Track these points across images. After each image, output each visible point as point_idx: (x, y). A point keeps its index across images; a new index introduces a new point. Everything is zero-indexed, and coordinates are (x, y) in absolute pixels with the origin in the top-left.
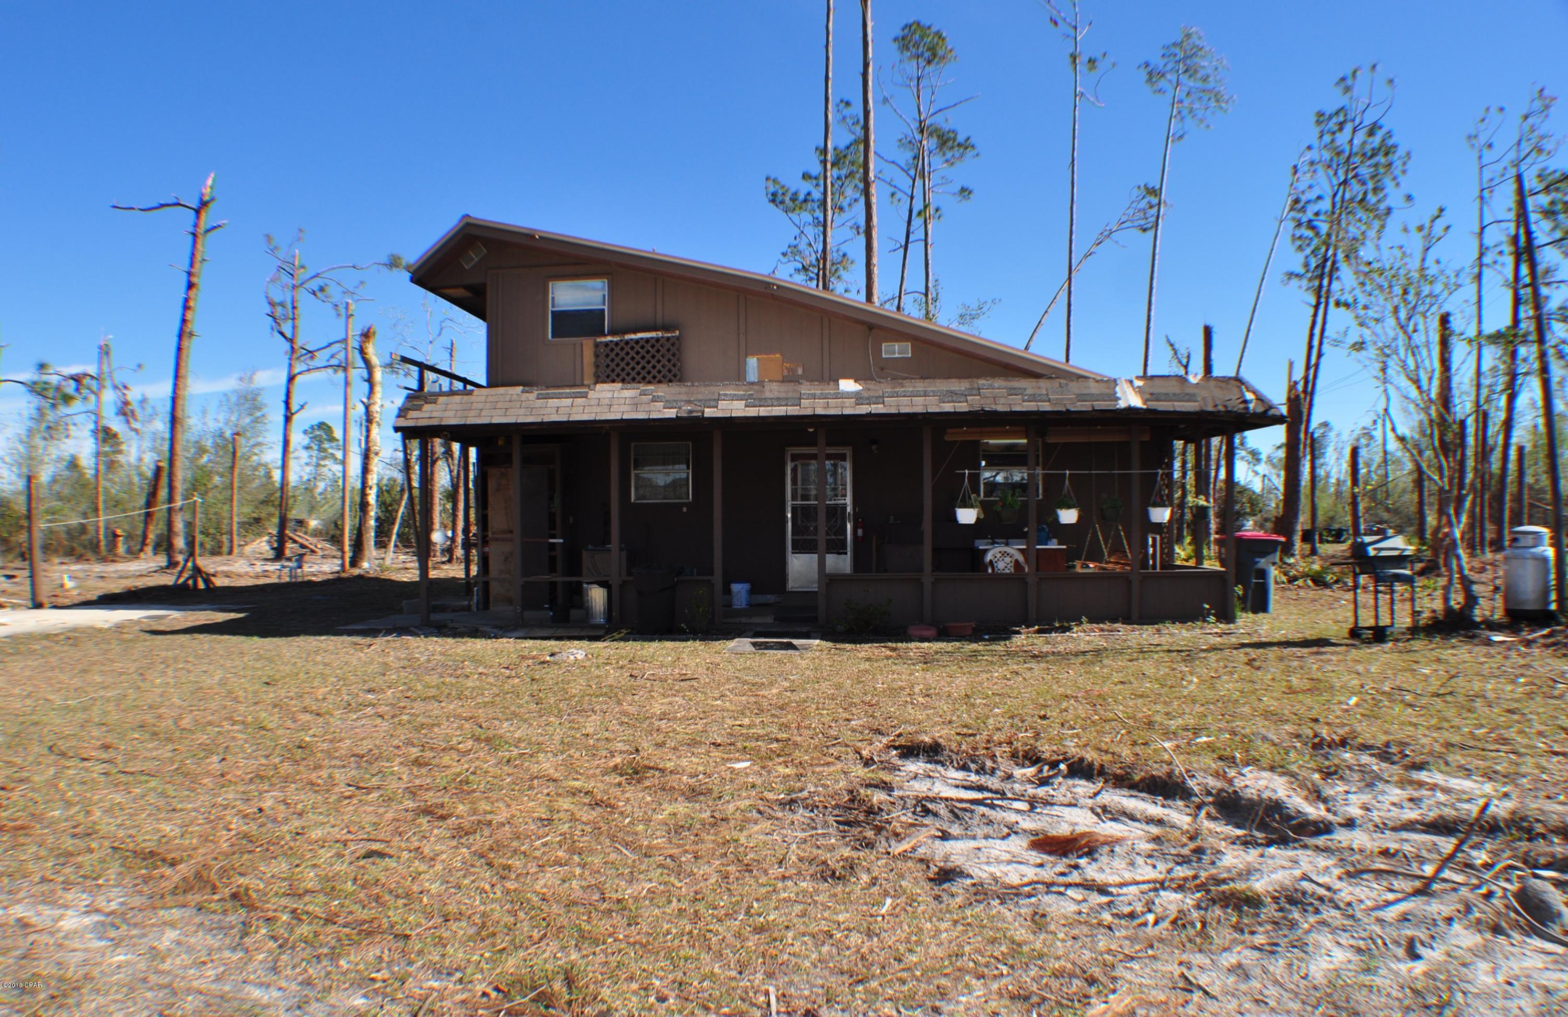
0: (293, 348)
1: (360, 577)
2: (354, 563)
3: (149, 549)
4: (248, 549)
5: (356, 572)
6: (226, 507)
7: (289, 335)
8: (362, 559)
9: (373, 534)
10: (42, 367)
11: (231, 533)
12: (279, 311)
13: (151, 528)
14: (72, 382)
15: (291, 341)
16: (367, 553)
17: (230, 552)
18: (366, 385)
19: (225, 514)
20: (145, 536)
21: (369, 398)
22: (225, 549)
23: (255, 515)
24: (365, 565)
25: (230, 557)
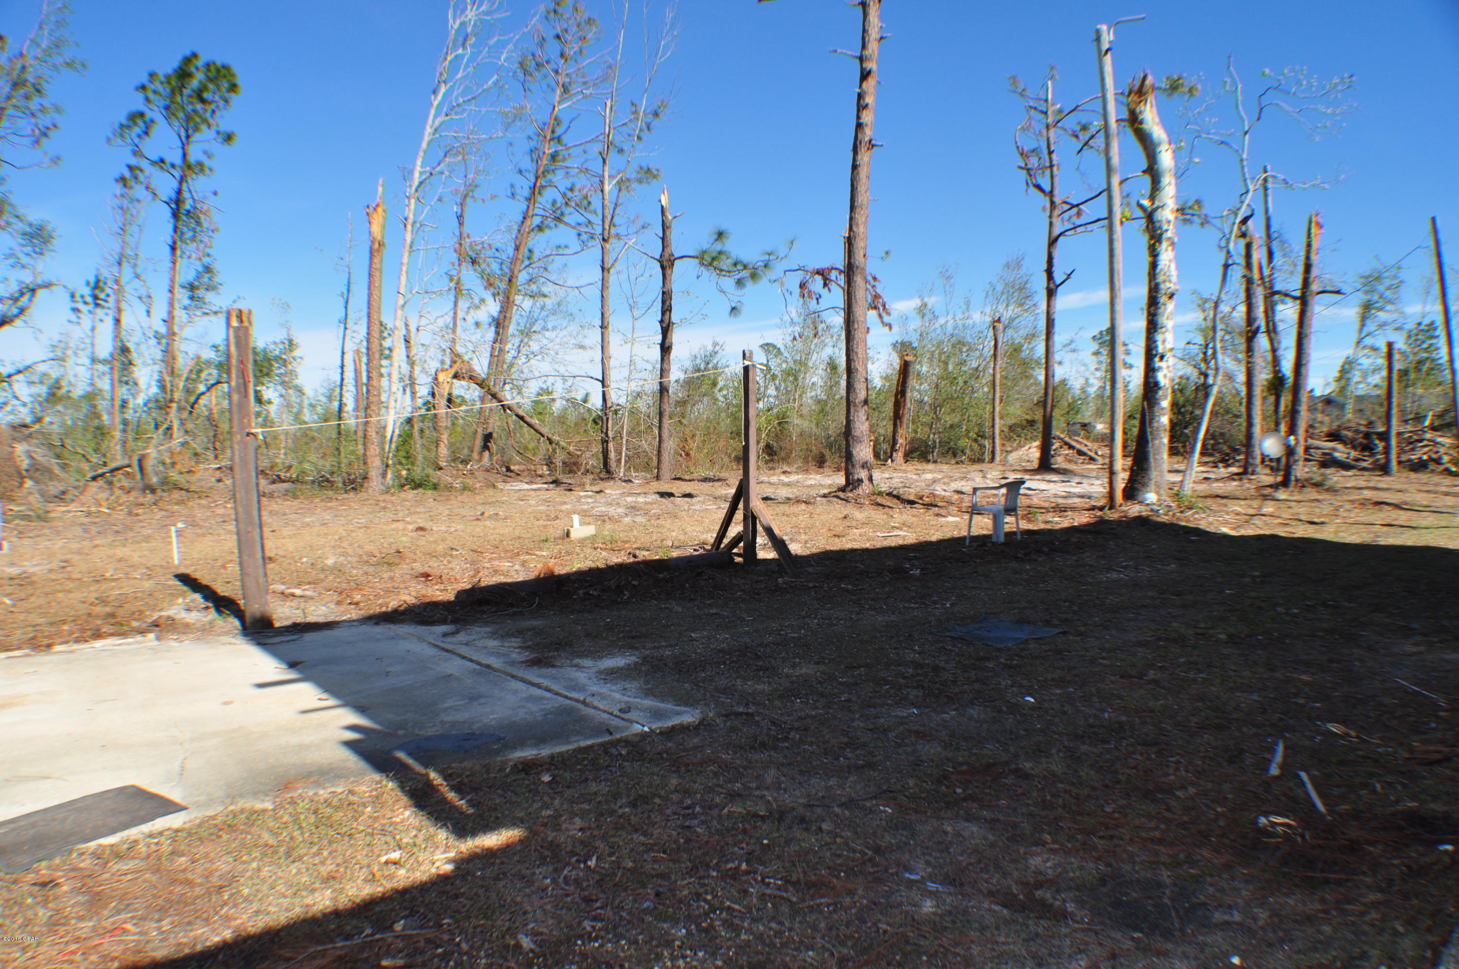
0: (1052, 203)
1: (1142, 521)
2: (1131, 492)
3: (899, 456)
4: (1013, 457)
5: (1134, 510)
6: (989, 408)
7: (1047, 188)
8: (1144, 485)
9: (1166, 441)
10: (720, 235)
11: (994, 438)
12: (1033, 162)
13: (900, 431)
14: (819, 278)
15: (1051, 194)
16: (1154, 474)
17: (992, 460)
18: (1147, 179)
19: (987, 415)
20: (894, 441)
21: (1152, 198)
22: (987, 457)
23: (1028, 417)
24: (1151, 497)
25: (991, 465)
